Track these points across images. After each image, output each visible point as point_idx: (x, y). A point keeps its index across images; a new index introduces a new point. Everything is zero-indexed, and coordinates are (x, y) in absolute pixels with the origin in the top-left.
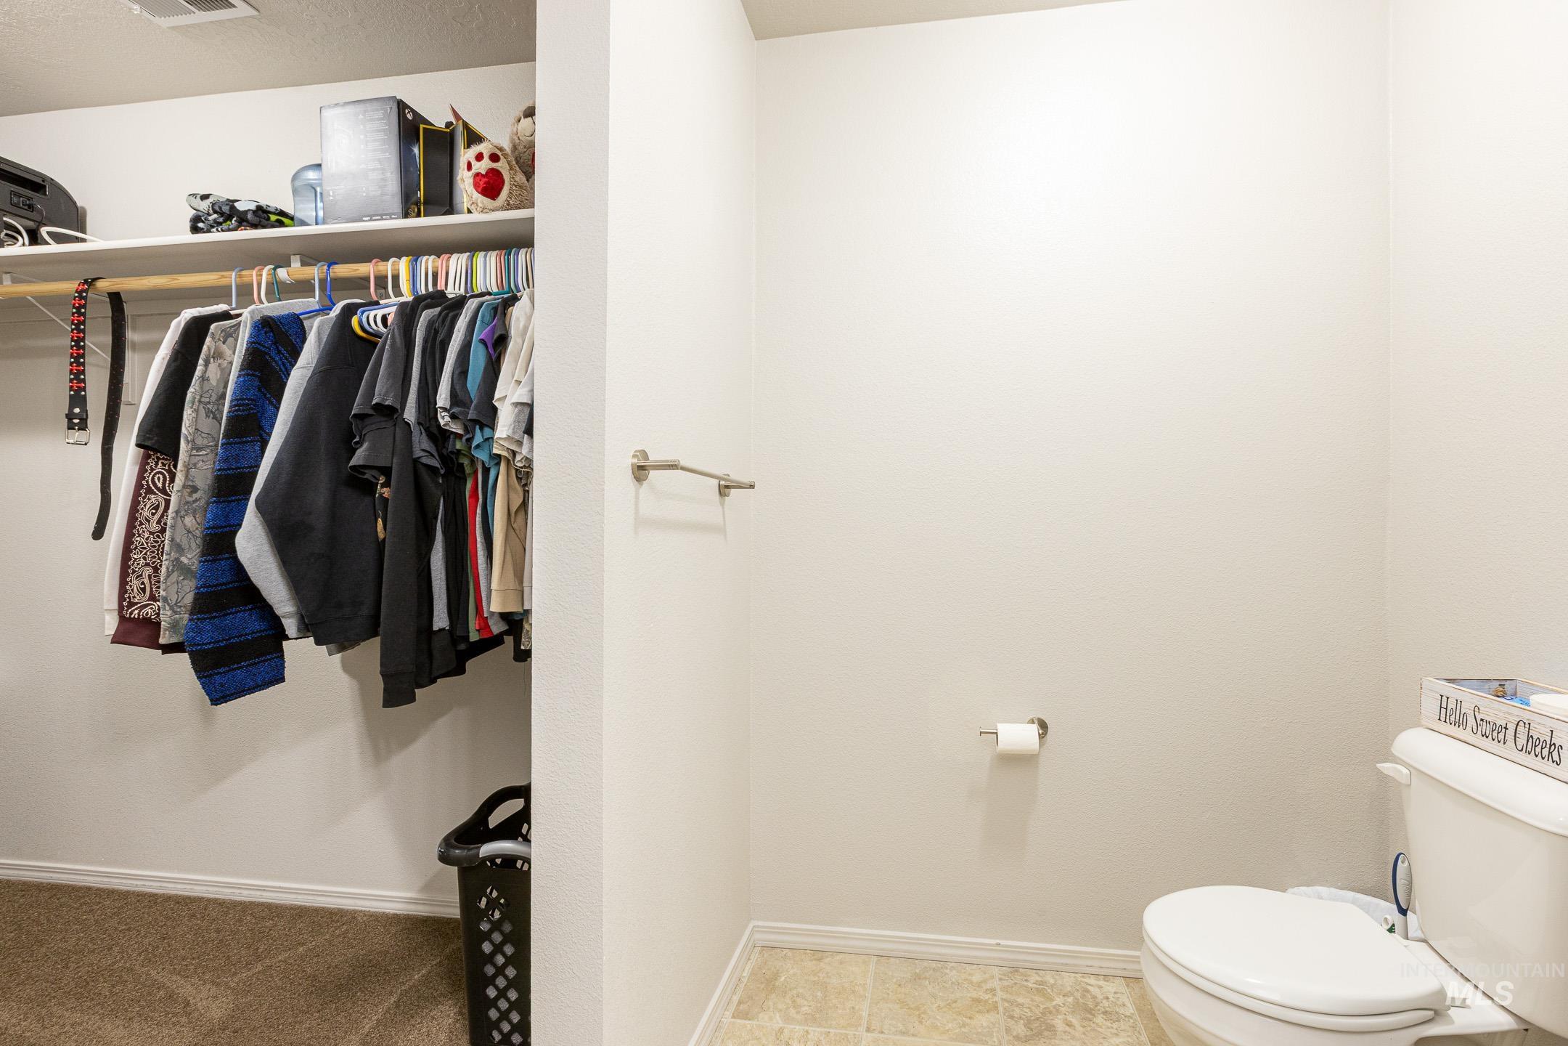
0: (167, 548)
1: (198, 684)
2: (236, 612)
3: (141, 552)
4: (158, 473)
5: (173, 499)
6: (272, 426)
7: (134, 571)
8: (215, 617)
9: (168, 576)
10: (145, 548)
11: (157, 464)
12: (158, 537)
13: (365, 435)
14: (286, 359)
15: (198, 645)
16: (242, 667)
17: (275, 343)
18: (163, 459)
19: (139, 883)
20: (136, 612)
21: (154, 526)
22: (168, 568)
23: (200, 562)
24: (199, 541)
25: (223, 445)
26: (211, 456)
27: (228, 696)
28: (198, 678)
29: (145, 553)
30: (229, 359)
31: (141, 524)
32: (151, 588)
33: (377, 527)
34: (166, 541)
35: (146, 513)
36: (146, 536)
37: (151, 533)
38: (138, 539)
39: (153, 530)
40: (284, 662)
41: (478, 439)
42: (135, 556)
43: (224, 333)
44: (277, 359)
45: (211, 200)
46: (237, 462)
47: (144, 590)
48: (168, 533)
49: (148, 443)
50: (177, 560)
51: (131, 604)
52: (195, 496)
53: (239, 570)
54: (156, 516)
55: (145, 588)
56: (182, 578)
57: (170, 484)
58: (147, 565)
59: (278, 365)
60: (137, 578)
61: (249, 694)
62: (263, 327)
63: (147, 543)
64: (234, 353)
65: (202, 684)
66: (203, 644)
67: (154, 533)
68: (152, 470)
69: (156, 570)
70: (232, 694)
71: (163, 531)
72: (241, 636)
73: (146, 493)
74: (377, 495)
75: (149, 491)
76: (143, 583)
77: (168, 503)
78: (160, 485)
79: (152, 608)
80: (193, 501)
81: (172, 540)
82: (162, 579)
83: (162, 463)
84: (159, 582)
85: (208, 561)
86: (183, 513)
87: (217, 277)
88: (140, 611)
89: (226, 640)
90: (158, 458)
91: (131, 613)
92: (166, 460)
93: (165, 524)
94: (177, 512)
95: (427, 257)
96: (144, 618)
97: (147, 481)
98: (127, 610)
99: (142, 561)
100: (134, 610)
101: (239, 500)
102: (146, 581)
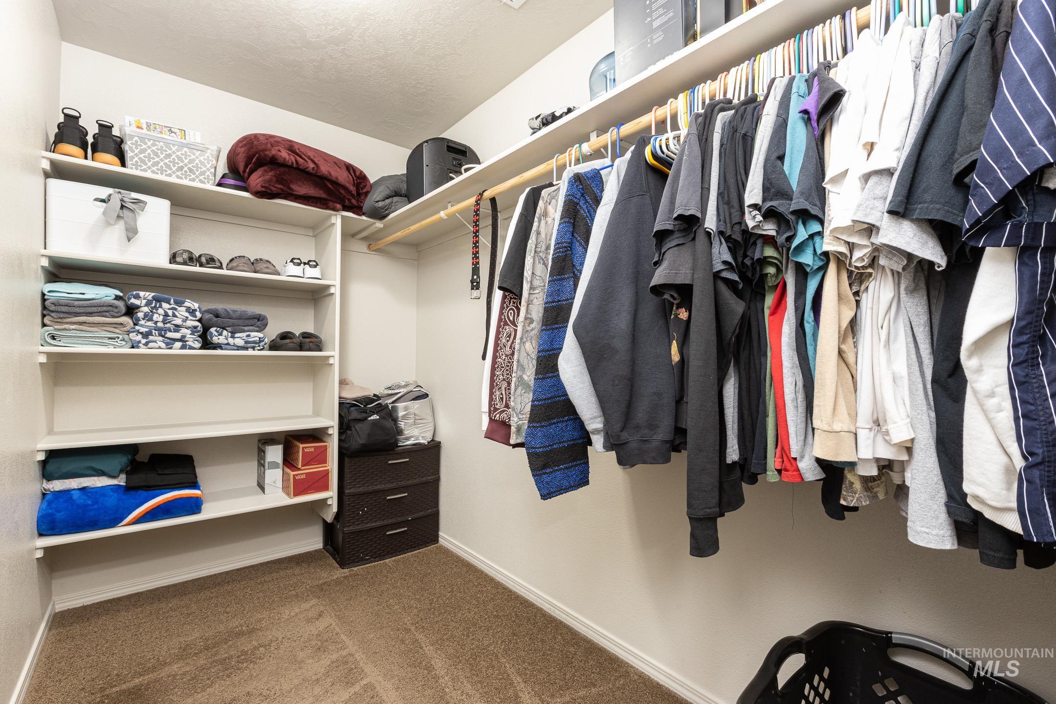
0: (515, 368)
1: (532, 480)
2: (557, 422)
3: (501, 370)
4: (511, 309)
5: (520, 329)
6: (582, 264)
7: (497, 385)
8: (544, 426)
9: (515, 390)
10: (503, 367)
11: (510, 303)
12: (510, 358)
13: (664, 253)
14: (591, 206)
15: (534, 448)
16: (561, 469)
17: (582, 195)
18: (514, 298)
19: (504, 578)
20: (498, 416)
21: (508, 350)
22: (515, 384)
23: (535, 379)
24: (535, 362)
25: (549, 282)
26: (541, 294)
27: (552, 493)
28: (533, 475)
29: (503, 371)
30: (552, 216)
31: (501, 349)
32: (506, 398)
33: (670, 349)
34: (515, 362)
35: (504, 341)
36: (504, 358)
37: (507, 356)
38: (499, 360)
39: (508, 353)
40: (589, 467)
41: (802, 234)
42: (498, 373)
43: (549, 196)
44: (584, 207)
45: (541, 117)
46: (559, 295)
47: (502, 399)
48: (516, 356)
49: (505, 286)
50: (521, 377)
51: (496, 409)
52: (532, 326)
53: (559, 386)
54: (509, 343)
55: (503, 398)
56: (523, 391)
57: (517, 317)
58: (504, 380)
59: (585, 213)
60: (499, 389)
61: (566, 493)
62: (575, 182)
63: (504, 363)
64: (556, 211)
65: (536, 481)
66: (536, 448)
67: (508, 355)
68: (507, 307)
69: (509, 384)
70: (555, 492)
71: (513, 354)
72: (560, 443)
73: (504, 325)
74: (672, 317)
75: (506, 324)
76: (502, 394)
77: (516, 331)
78: (511, 319)
79: (506, 414)
80: (531, 330)
81: (518, 361)
82: (512, 392)
83: (513, 302)
84: (510, 393)
85: (540, 379)
86: (524, 339)
87: (545, 166)
88: (500, 415)
89: (551, 445)
90: (511, 298)
91: (495, 417)
92: (515, 299)
93: (514, 348)
94: (521, 339)
95: (703, 85)
96: (502, 421)
97: (505, 316)
98: (493, 414)
99: (501, 377)
100: (497, 414)
101: (560, 327)
102: (504, 393)
